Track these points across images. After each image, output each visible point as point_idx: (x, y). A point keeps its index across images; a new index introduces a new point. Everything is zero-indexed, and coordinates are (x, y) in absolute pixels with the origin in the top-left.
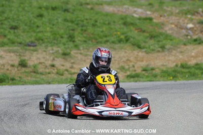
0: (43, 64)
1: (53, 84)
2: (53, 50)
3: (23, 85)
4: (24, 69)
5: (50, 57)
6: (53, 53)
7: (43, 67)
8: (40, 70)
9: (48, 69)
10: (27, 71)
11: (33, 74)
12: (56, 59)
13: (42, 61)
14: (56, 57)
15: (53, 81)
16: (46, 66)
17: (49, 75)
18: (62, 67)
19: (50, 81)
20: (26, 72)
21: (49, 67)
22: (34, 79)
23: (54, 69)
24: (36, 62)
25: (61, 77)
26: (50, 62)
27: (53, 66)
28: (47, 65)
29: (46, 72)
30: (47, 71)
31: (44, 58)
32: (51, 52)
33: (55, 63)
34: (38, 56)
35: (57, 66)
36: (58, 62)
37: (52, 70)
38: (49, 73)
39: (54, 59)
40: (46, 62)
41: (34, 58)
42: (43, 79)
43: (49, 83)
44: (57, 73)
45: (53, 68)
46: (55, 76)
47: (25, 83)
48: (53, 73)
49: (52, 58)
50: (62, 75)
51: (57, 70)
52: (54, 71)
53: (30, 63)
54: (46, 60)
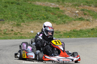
0: (8, 30)
1: (13, 39)
2: (12, 23)
5: (11, 26)
6: (12, 24)
8: (6, 33)
9: (10, 32)
12: (14, 27)
13: (7, 28)
14: (13, 26)
15: (12, 38)
16: (9, 31)
17: (11, 35)
18: (17, 31)
19: (11, 38)
21: (11, 31)
22: (3, 37)
23: (13, 32)
24: (4, 29)
25: (17, 36)
27: (12, 30)
28: (10, 30)
29: (9, 34)
30: (10, 33)
31: (8, 27)
32: (11, 24)
33: (13, 29)
34: (5, 26)
35: (14, 30)
36: (15, 29)
37: (12, 32)
38: (10, 34)
39: (13, 27)
40: (9, 29)
41: (3, 27)
43: (11, 39)
44: (14, 34)
45: (12, 31)
48: (12, 34)
49: (12, 27)
52: (13, 33)
53: (1, 29)
54: (9, 28)
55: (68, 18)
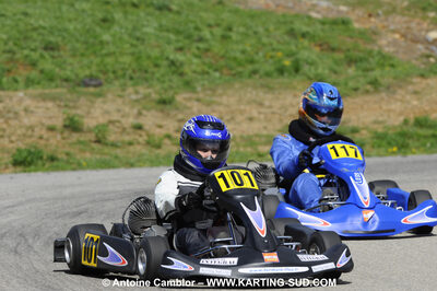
0: (117, 124)
1: (140, 166)
2: (137, 93)
3: (74, 169)
4: (75, 136)
5: (133, 107)
6: (137, 101)
7: (116, 130)
8: (111, 138)
9: (128, 134)
10: (82, 139)
11: (95, 146)
12: (144, 112)
13: (115, 117)
14: (144, 108)
15: (139, 161)
16: (124, 129)
17: (131, 148)
18: (158, 130)
19: (132, 161)
20: (80, 142)
21: (129, 130)
22: (98, 157)
23: (141, 136)
24: (102, 120)
25: (158, 151)
26: (131, 121)
27: (139, 127)
28: (126, 126)
29: (123, 142)
30: (127, 138)
31: (119, 111)
32: (134, 97)
33: (141, 121)
34: (105, 107)
35: (146, 127)
36: (150, 120)
37: (137, 137)
38: (130, 144)
39: (140, 114)
40: (123, 121)
41: (97, 112)
42: (116, 157)
43: (132, 165)
44: (148, 143)
45: (139, 132)
46: (144, 150)
47: (79, 167)
48: (139, 143)
49: (135, 111)
50: (159, 147)
51: (148, 135)
52: (141, 140)
53: (89, 123)
54: (123, 116)
55: (392, 66)
